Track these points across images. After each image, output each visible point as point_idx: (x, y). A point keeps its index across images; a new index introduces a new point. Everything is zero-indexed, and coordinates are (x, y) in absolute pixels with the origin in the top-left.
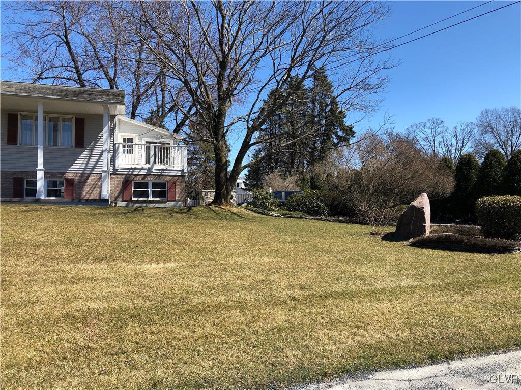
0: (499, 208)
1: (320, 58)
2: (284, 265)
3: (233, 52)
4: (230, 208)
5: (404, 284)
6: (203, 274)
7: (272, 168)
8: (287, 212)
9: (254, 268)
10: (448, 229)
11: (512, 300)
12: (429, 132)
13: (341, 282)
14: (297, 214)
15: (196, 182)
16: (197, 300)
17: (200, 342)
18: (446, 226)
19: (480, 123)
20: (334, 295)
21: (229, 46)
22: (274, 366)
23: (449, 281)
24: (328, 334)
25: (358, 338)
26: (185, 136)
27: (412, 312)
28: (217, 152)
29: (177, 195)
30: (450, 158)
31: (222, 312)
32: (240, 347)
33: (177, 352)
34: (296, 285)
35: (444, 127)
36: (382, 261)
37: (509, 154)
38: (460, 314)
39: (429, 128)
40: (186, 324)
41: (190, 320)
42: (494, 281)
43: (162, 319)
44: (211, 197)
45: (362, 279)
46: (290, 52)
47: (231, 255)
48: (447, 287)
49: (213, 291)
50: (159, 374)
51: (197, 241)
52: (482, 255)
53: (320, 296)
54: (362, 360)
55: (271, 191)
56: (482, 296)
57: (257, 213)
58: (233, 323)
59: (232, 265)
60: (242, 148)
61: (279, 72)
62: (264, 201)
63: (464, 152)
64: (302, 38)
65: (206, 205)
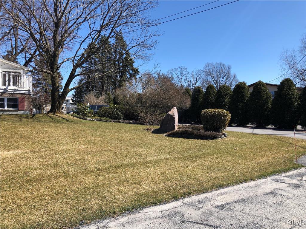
0: (212, 115)
1: (119, 26)
2: (94, 150)
3: (64, 17)
4: (61, 115)
5: (162, 157)
6: (41, 157)
7: (90, 90)
8: (99, 118)
9: (75, 152)
10: (187, 127)
11: (216, 164)
12: (179, 73)
13: (128, 158)
14: (105, 119)
15: (40, 98)
16: (35, 173)
17: (36, 200)
18: (186, 125)
19: (205, 70)
20: (123, 166)
21: (61, 14)
22: (84, 210)
23: (186, 155)
24: (118, 189)
25: (135, 190)
26: (32, 69)
27: (166, 173)
28: (53, 79)
29: (25, 107)
30: (189, 88)
31: (52, 180)
32: (63, 201)
33: (19, 208)
34: (101, 161)
35: (187, 71)
36: (151, 145)
37: (218, 87)
38: (190, 173)
39: (179, 72)
40: (27, 189)
41: (30, 187)
42: (208, 154)
43: (10, 187)
44: (49, 108)
45: (140, 155)
46: (100, 21)
47: (60, 145)
48: (185, 159)
49: (47, 167)
50: (5, 223)
51: (38, 136)
52: (203, 141)
53: (115, 167)
54: (136, 202)
55: (89, 105)
56: (202, 162)
57: (79, 118)
58: (59, 186)
59: (61, 150)
60: (69, 78)
61: (94, 32)
62: (84, 111)
63: (197, 85)
64: (108, 13)
65: (45, 113)
